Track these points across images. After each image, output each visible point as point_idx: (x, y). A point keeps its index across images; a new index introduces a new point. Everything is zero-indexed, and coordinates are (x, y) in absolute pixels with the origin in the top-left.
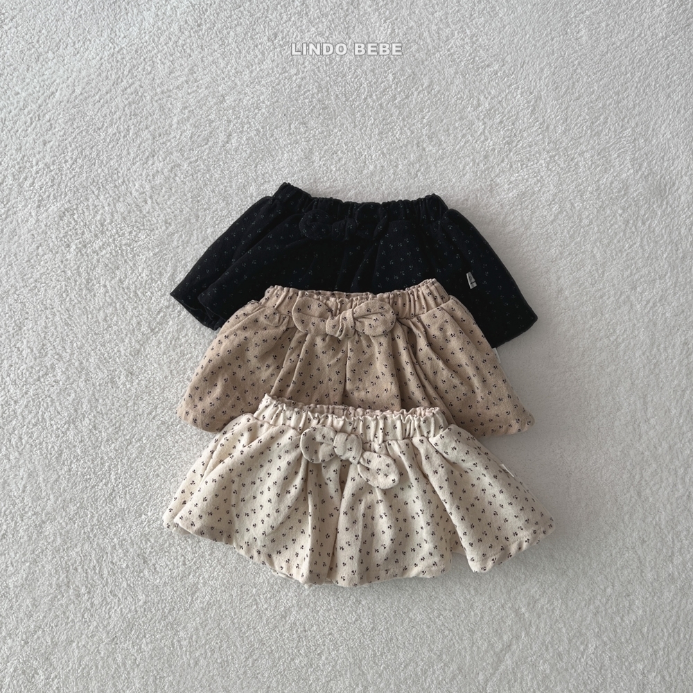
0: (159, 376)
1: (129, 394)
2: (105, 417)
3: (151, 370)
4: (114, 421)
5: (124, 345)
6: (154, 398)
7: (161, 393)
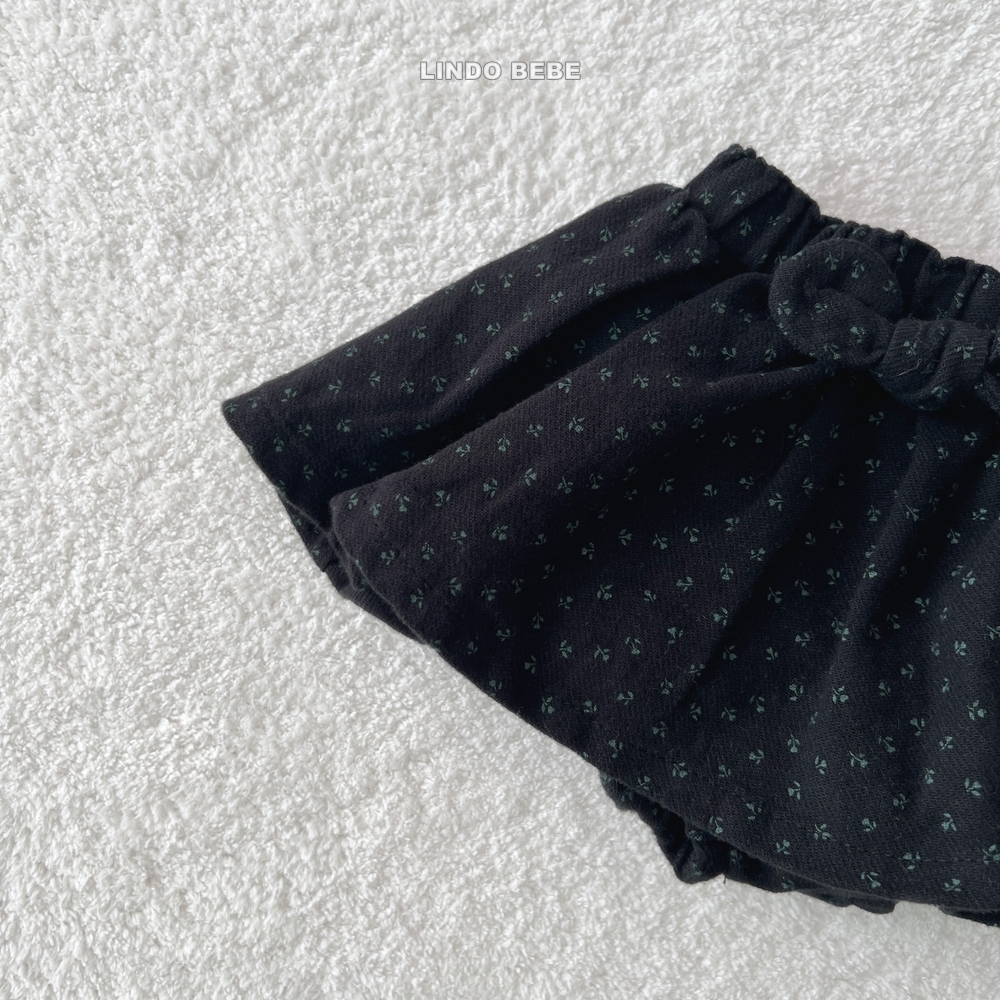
0: (272, 259)
1: (164, 306)
2: (74, 372)
3: (247, 234)
4: (103, 390)
5: (167, 139)
6: (246, 332)
7: (275, 317)
